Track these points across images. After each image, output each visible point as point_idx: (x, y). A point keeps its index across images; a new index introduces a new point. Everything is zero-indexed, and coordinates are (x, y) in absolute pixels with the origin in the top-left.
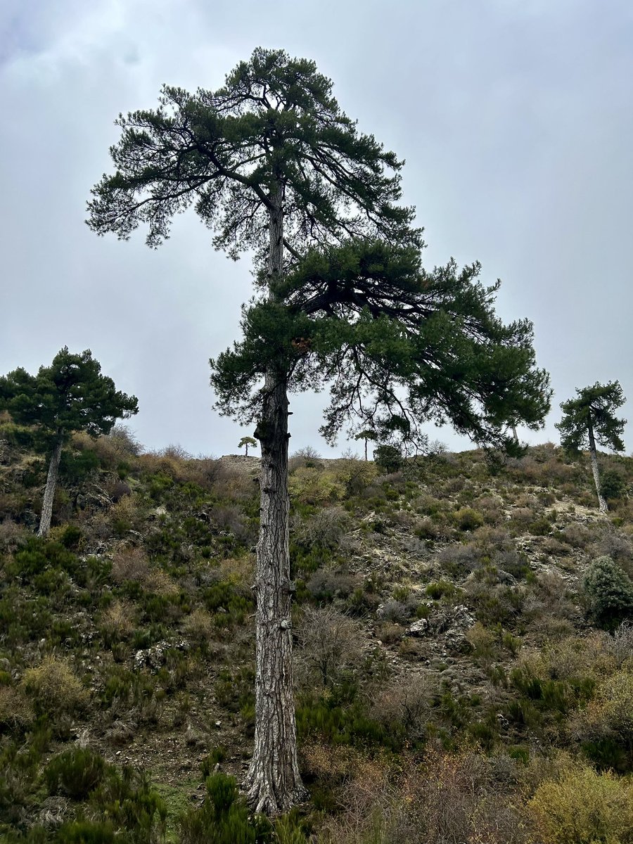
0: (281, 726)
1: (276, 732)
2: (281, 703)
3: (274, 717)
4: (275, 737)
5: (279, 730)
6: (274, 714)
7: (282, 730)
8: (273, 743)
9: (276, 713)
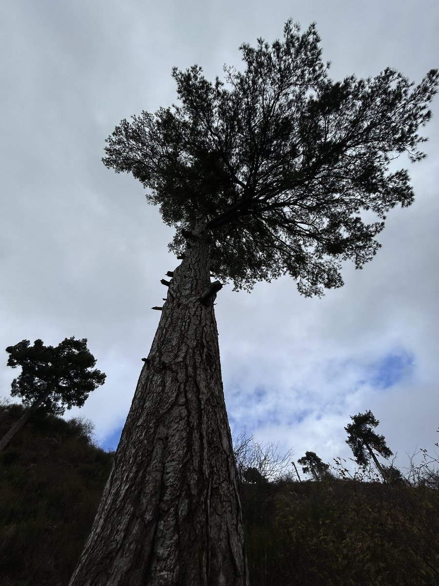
0: (196, 435)
1: (178, 450)
2: (196, 384)
3: (175, 412)
4: (172, 467)
5: (189, 445)
6: (175, 404)
7: (196, 446)
8: (162, 487)
9: (182, 400)
